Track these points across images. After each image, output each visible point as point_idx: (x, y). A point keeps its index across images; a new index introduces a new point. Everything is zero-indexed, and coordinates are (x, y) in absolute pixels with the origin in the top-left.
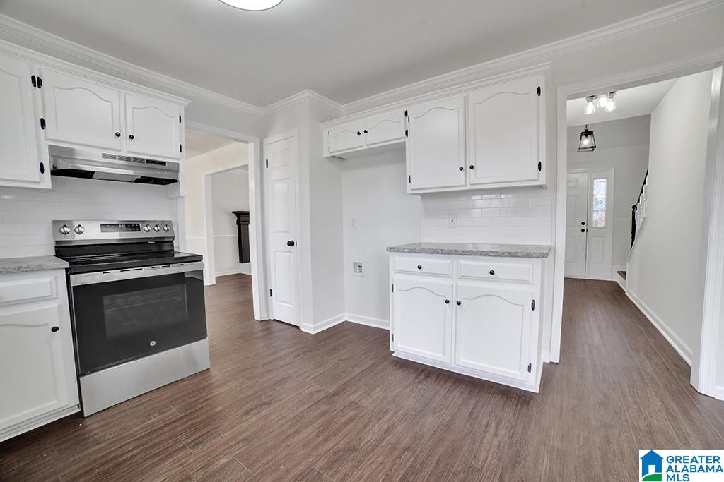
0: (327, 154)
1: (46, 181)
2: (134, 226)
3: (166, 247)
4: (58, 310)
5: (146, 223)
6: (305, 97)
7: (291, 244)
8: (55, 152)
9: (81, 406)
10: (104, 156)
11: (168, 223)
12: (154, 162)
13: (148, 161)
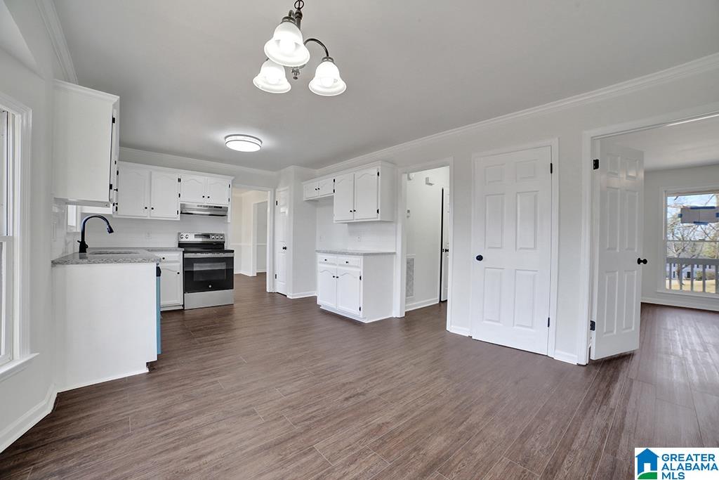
0: (305, 199)
1: (178, 217)
2: (207, 236)
3: (221, 246)
4: (179, 266)
5: (213, 235)
6: (291, 168)
7: (285, 248)
8: (183, 206)
9: (183, 306)
10: (198, 206)
11: (222, 235)
12: (217, 207)
13: (215, 207)
